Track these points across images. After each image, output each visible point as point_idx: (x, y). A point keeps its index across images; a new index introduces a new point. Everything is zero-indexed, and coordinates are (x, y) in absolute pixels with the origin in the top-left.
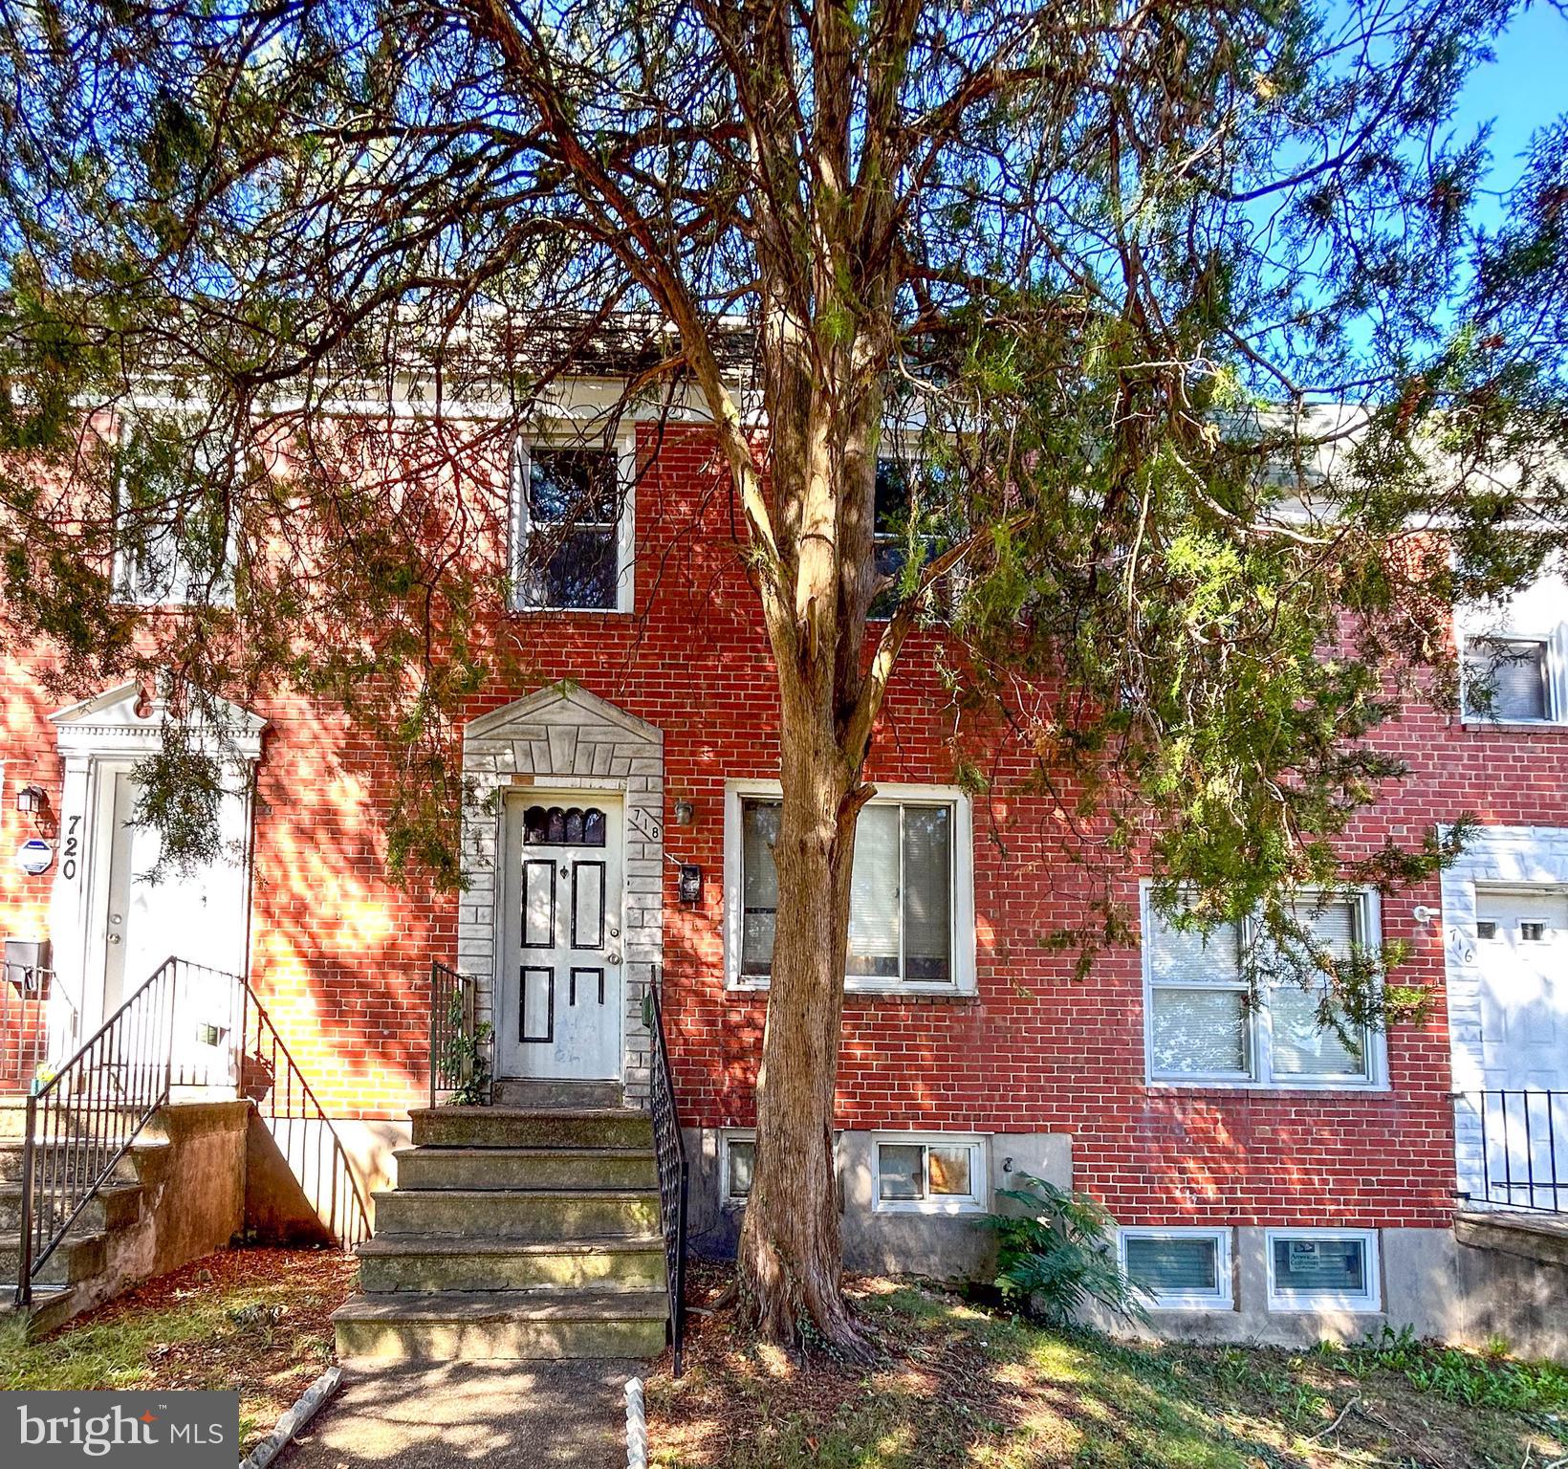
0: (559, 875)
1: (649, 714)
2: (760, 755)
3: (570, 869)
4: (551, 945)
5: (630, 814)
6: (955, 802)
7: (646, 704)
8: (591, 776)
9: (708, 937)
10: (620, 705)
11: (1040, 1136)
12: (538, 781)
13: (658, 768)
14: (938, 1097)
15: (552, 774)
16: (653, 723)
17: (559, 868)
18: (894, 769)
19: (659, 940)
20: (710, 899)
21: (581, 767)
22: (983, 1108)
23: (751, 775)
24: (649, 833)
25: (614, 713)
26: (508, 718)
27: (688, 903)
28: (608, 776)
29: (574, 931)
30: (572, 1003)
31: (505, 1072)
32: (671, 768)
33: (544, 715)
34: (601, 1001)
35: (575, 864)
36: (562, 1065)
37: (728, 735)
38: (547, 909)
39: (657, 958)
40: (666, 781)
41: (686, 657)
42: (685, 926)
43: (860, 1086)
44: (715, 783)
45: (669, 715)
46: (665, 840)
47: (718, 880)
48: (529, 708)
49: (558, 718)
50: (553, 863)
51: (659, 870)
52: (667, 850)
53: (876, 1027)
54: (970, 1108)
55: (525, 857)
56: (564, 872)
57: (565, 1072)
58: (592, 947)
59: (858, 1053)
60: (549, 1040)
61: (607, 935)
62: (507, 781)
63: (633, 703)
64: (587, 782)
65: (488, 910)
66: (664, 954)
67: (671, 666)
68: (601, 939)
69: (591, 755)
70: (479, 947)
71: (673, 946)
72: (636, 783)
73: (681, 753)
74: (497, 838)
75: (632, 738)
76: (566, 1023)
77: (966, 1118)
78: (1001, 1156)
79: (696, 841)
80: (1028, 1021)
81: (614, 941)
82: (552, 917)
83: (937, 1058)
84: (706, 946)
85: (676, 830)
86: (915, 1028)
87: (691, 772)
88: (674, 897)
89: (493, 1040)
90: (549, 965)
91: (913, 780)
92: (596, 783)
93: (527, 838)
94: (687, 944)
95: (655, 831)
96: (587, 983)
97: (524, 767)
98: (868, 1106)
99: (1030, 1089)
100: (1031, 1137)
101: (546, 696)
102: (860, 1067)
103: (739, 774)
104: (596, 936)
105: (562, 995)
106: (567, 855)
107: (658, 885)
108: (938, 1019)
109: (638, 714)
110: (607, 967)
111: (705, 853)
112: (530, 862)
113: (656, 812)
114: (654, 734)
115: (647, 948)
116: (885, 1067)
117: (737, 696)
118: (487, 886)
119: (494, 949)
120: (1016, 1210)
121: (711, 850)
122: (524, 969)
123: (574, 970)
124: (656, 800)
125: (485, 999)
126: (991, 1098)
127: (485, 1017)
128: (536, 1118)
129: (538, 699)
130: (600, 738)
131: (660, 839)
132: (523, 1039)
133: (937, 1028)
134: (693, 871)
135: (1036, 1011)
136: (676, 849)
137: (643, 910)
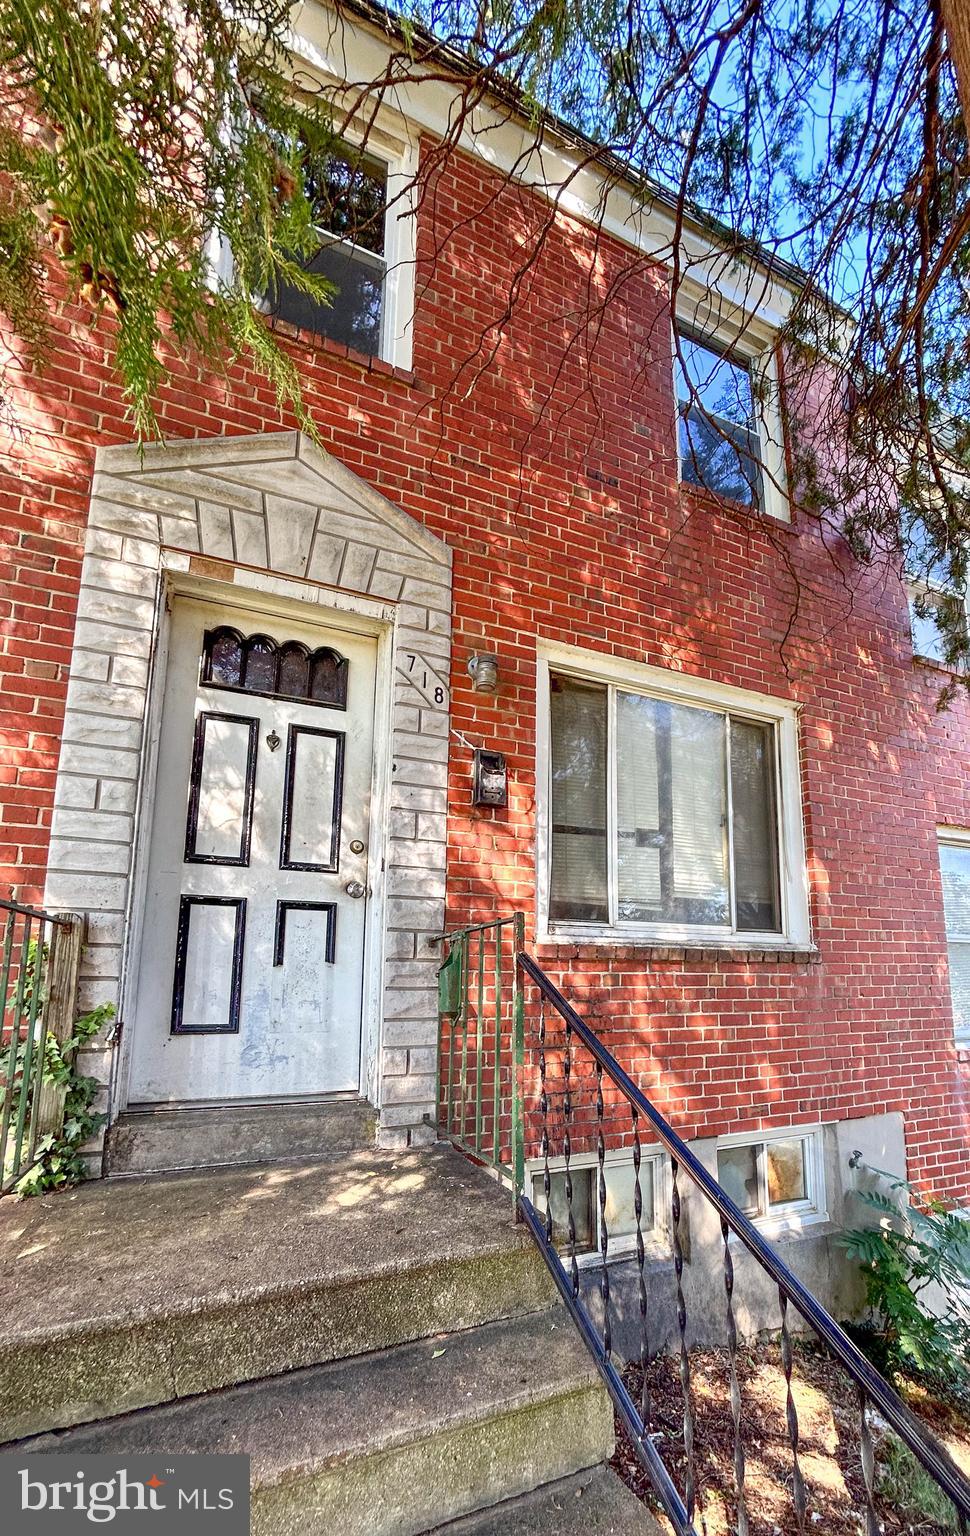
0: (263, 744)
1: (431, 521)
2: (581, 615)
3: (283, 736)
4: (243, 860)
5: (402, 660)
6: (779, 720)
7: (428, 506)
8: (336, 588)
9: (512, 861)
10: (391, 497)
11: (879, 1117)
12: (241, 578)
13: (444, 600)
14: (786, 1082)
15: (267, 571)
16: (438, 535)
17: (265, 732)
18: (729, 668)
19: (440, 862)
20: (515, 805)
21: (321, 569)
22: (829, 1090)
23: (570, 640)
24: (430, 693)
25: (381, 505)
26: (189, 460)
27: (485, 807)
28: (366, 595)
29: (287, 840)
30: (279, 961)
31: (138, 1092)
32: (463, 607)
33: (262, 475)
34: (330, 957)
35: (295, 730)
36: (255, 1073)
37: (541, 579)
38: (239, 798)
39: (438, 890)
40: (454, 623)
41: (486, 459)
42: (479, 843)
43: (704, 1076)
44: (524, 640)
45: (462, 531)
46: (452, 709)
47: (527, 778)
48: (232, 456)
49: (284, 486)
50: (253, 723)
51: (442, 754)
52: (455, 724)
53: (722, 994)
54: (818, 1092)
55: (201, 705)
56: (274, 740)
57: (258, 1085)
58: (317, 868)
59: (702, 1029)
60: (232, 1027)
61: (344, 849)
62: (180, 564)
63: (407, 498)
64: (329, 598)
65: (123, 788)
66: (449, 885)
67: (466, 465)
68: (334, 854)
69: (340, 556)
70: (100, 856)
71: (461, 877)
72: (412, 616)
73: (478, 588)
74: (151, 661)
75: (406, 546)
76: (264, 996)
77: (814, 1105)
78: (846, 1149)
79: (497, 717)
80: (862, 981)
81: (356, 860)
82: (248, 812)
83: (781, 1032)
84: (507, 876)
85: (468, 697)
86: (762, 993)
87: (491, 618)
88: (461, 796)
89: (117, 1040)
90: (238, 894)
91: (746, 685)
92: (345, 602)
93: (206, 675)
94: (481, 869)
95: (438, 693)
96: (307, 929)
97: (215, 545)
98: (712, 1103)
99: (868, 1062)
100: (869, 1120)
101: (263, 445)
102: (706, 1049)
103: (555, 636)
104: (325, 849)
105: (260, 948)
106: (280, 715)
107: (441, 776)
108: (784, 981)
109: (417, 517)
110: (341, 901)
111: (512, 738)
112: (212, 715)
113: (442, 665)
114: (441, 552)
115: (423, 873)
116: (732, 1048)
117: (553, 532)
118: (124, 741)
119: (133, 864)
120: (862, 1217)
121: (519, 733)
122: (187, 903)
123: (284, 907)
124: (442, 646)
125: (105, 961)
126: (835, 1077)
127: (102, 995)
128: (263, 1301)
129: (247, 447)
130: (353, 534)
131: (445, 706)
132: (178, 1028)
133: (783, 994)
134: (491, 762)
135: (868, 969)
136: (467, 726)
137: (417, 813)
